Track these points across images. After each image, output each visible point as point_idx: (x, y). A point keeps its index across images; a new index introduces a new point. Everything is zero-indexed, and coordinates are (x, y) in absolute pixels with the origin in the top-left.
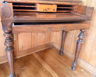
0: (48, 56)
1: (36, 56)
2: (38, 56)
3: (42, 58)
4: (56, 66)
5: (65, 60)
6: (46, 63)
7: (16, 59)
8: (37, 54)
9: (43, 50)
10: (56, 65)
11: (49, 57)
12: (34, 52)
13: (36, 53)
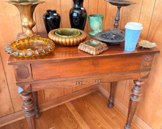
0: (89, 109)
1: (71, 108)
2: (74, 109)
3: (79, 112)
4: (100, 126)
5: (114, 116)
6: (85, 120)
7: (42, 113)
8: (72, 104)
9: (81, 97)
10: (99, 124)
11: (90, 111)
12: (67, 101)
13: (70, 102)
